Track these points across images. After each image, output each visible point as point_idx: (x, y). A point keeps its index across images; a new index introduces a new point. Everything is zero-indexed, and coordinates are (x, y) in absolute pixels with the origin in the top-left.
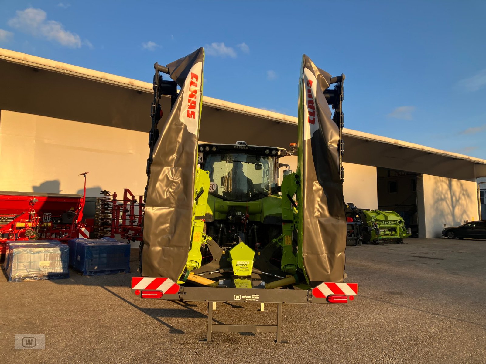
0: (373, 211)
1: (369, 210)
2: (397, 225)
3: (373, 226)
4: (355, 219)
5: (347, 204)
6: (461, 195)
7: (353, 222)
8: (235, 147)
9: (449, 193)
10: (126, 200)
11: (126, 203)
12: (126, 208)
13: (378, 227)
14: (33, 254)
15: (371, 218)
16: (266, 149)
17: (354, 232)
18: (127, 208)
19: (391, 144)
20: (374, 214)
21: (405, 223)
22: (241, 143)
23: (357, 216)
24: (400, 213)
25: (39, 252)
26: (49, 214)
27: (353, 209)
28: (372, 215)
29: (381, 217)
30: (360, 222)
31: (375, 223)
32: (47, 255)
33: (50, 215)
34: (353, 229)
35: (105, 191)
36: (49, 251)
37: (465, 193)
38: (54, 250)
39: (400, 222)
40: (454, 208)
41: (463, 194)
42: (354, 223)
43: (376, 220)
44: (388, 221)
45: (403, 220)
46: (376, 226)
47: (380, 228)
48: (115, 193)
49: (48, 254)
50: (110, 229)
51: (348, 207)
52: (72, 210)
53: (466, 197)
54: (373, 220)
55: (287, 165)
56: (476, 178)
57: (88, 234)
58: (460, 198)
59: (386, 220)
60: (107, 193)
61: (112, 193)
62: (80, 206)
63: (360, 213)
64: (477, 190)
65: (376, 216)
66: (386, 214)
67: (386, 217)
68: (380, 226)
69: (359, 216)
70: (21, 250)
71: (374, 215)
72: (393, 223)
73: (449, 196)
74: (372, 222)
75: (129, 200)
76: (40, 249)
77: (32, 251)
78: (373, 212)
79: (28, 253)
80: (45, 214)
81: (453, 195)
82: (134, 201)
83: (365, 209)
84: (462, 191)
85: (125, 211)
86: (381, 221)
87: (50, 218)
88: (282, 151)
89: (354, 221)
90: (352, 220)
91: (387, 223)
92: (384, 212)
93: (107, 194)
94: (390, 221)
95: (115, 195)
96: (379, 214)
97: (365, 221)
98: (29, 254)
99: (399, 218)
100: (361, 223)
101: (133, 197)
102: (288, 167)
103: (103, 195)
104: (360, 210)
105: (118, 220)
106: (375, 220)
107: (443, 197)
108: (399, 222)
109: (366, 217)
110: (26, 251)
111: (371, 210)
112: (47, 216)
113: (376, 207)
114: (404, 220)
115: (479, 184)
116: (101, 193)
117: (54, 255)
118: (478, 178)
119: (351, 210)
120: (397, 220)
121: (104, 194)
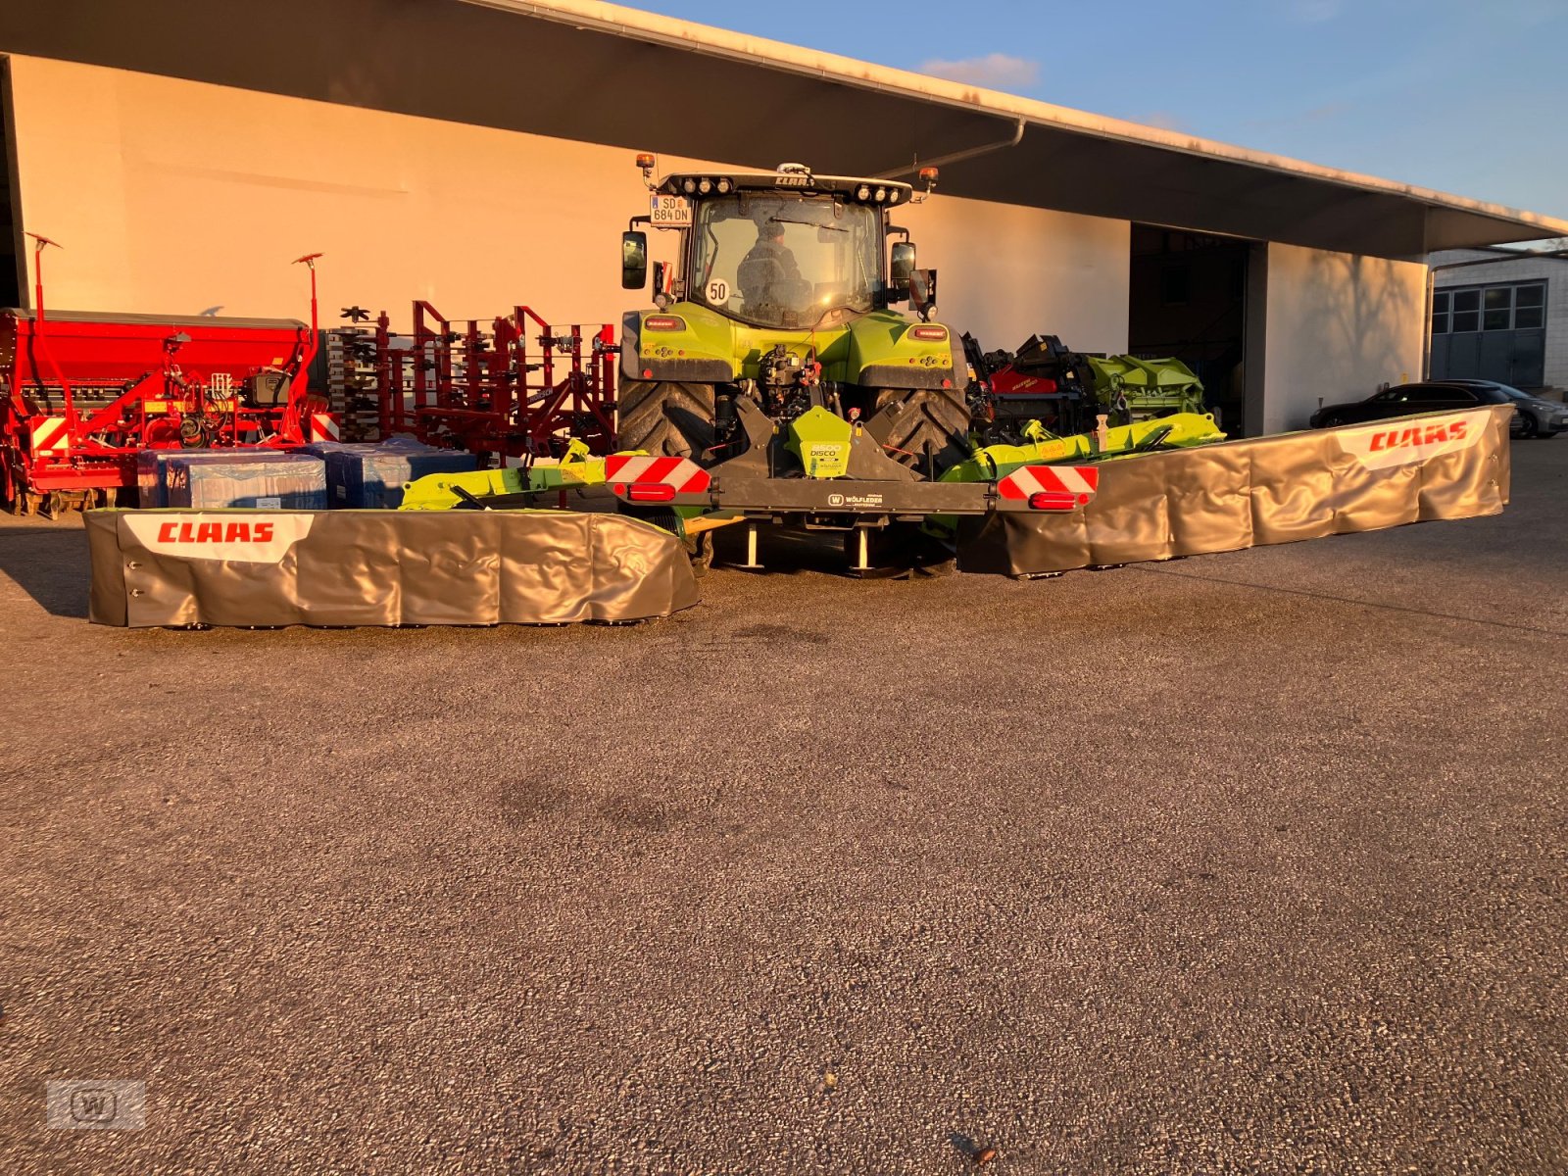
0: (1116, 360)
1: (1102, 356)
2: (1183, 399)
3: (1114, 403)
4: (1063, 382)
5: (1040, 340)
6: (1385, 296)
7: (1056, 392)
8: (778, 182)
9: (1350, 289)
10: (422, 334)
11: (424, 343)
12: (423, 356)
13: (1128, 405)
14: (239, 479)
15: (1109, 380)
16: (859, 186)
17: (1057, 421)
18: (426, 357)
19: (1179, 150)
20: (1117, 369)
21: (1205, 394)
22: (795, 171)
23: (1070, 375)
24: (1191, 364)
25: (253, 473)
26: (225, 377)
27: (1057, 354)
28: (1111, 370)
29: (1137, 377)
30: (1075, 392)
31: (1120, 394)
32: (272, 480)
33: (229, 380)
34: (1056, 412)
35: (355, 308)
36: (275, 471)
37: (1396, 290)
38: (289, 468)
39: (1192, 390)
40: (1360, 335)
41: (1392, 295)
42: (1059, 396)
43: (1124, 386)
44: (1155, 388)
45: (1200, 385)
46: (1123, 404)
47: (1132, 409)
48: (383, 313)
49: (275, 479)
50: (376, 420)
51: (1044, 347)
52: (277, 366)
53: (1399, 302)
54: (1114, 385)
55: (901, 230)
56: (1429, 251)
57: (335, 431)
58: (1380, 305)
59: (1152, 386)
60: (361, 313)
61: (374, 316)
62: (301, 353)
63: (1078, 364)
64: (1428, 290)
65: (1123, 373)
66: (1154, 368)
67: (1152, 377)
68: (1135, 402)
69: (1075, 374)
70: (208, 468)
71: (1118, 372)
72: (1170, 393)
73: (1351, 299)
74: (1111, 390)
75: (431, 336)
76: (252, 466)
77: (233, 472)
78: (1115, 363)
79: (226, 476)
80: (215, 377)
81: (1361, 296)
82: (449, 337)
83: (1091, 355)
84: (1389, 288)
85: (421, 367)
86: (1137, 388)
87: (229, 387)
88: (900, 190)
89: (1059, 390)
90: (1055, 387)
91: (1155, 392)
92: (1147, 363)
93: (360, 319)
94: (1163, 387)
95: (383, 321)
96: (1130, 367)
97: (1091, 389)
98: (230, 479)
99: (1187, 379)
100: (1080, 395)
101: (446, 325)
102: (904, 235)
103: (348, 322)
104: (1078, 355)
105: (399, 391)
106: (1119, 384)
107: (1331, 302)
108: (1188, 390)
109: (1093, 376)
110: (219, 472)
111: (1108, 357)
112: (220, 381)
113: (1123, 349)
114: (1203, 383)
115: (1435, 270)
116: (343, 316)
117: (288, 482)
118: (1431, 254)
119: (1054, 356)
120: (1181, 386)
121: (350, 317)
